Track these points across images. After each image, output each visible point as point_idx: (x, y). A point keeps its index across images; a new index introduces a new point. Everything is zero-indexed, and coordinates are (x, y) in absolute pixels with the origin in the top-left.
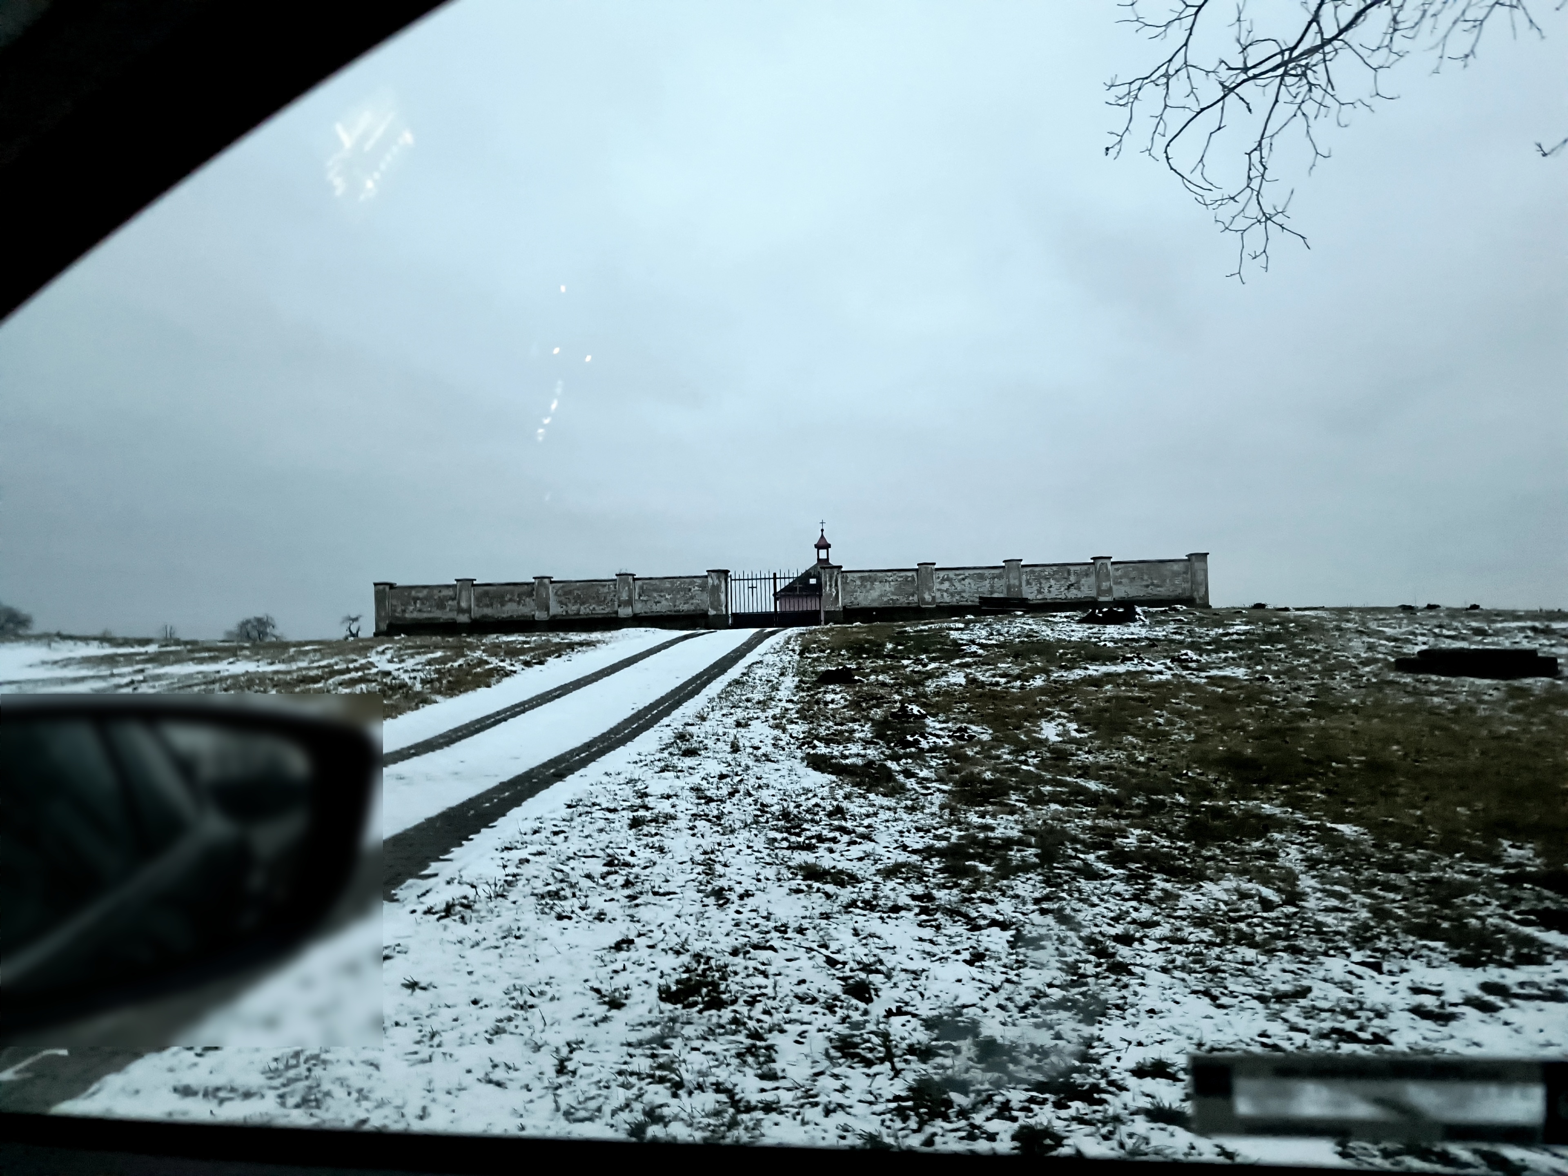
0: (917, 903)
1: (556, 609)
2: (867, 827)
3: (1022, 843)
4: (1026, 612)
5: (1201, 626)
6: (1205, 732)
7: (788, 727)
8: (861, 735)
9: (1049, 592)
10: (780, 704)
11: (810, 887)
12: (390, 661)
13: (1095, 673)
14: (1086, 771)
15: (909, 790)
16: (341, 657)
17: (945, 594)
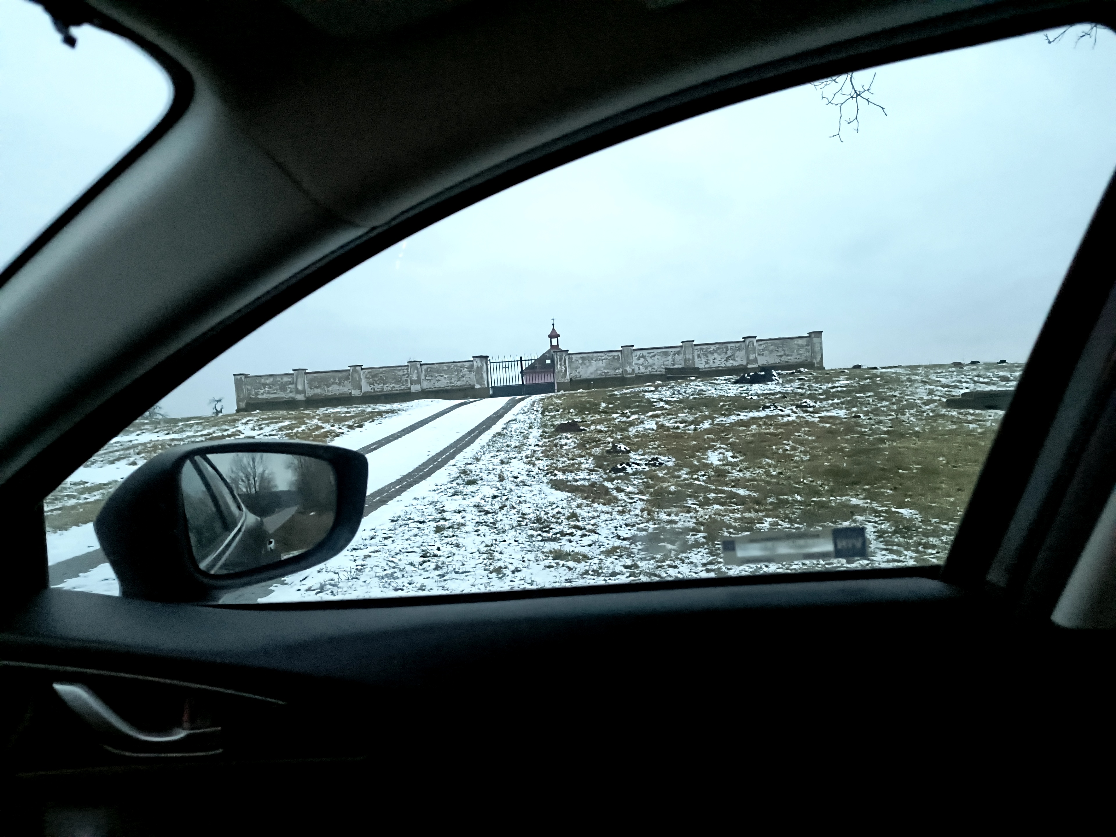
0: (628, 570)
1: (366, 388)
2: (593, 525)
3: (695, 531)
4: (697, 378)
5: (816, 382)
6: (817, 454)
7: (537, 462)
8: (587, 466)
9: (714, 362)
10: (531, 448)
11: (557, 564)
12: (253, 429)
13: (745, 418)
14: (737, 483)
15: (620, 500)
16: (216, 428)
17: (641, 367)
